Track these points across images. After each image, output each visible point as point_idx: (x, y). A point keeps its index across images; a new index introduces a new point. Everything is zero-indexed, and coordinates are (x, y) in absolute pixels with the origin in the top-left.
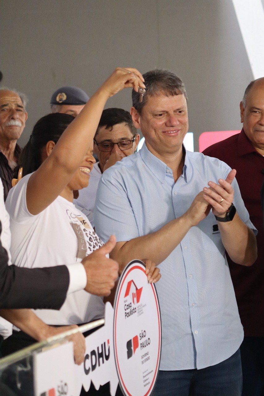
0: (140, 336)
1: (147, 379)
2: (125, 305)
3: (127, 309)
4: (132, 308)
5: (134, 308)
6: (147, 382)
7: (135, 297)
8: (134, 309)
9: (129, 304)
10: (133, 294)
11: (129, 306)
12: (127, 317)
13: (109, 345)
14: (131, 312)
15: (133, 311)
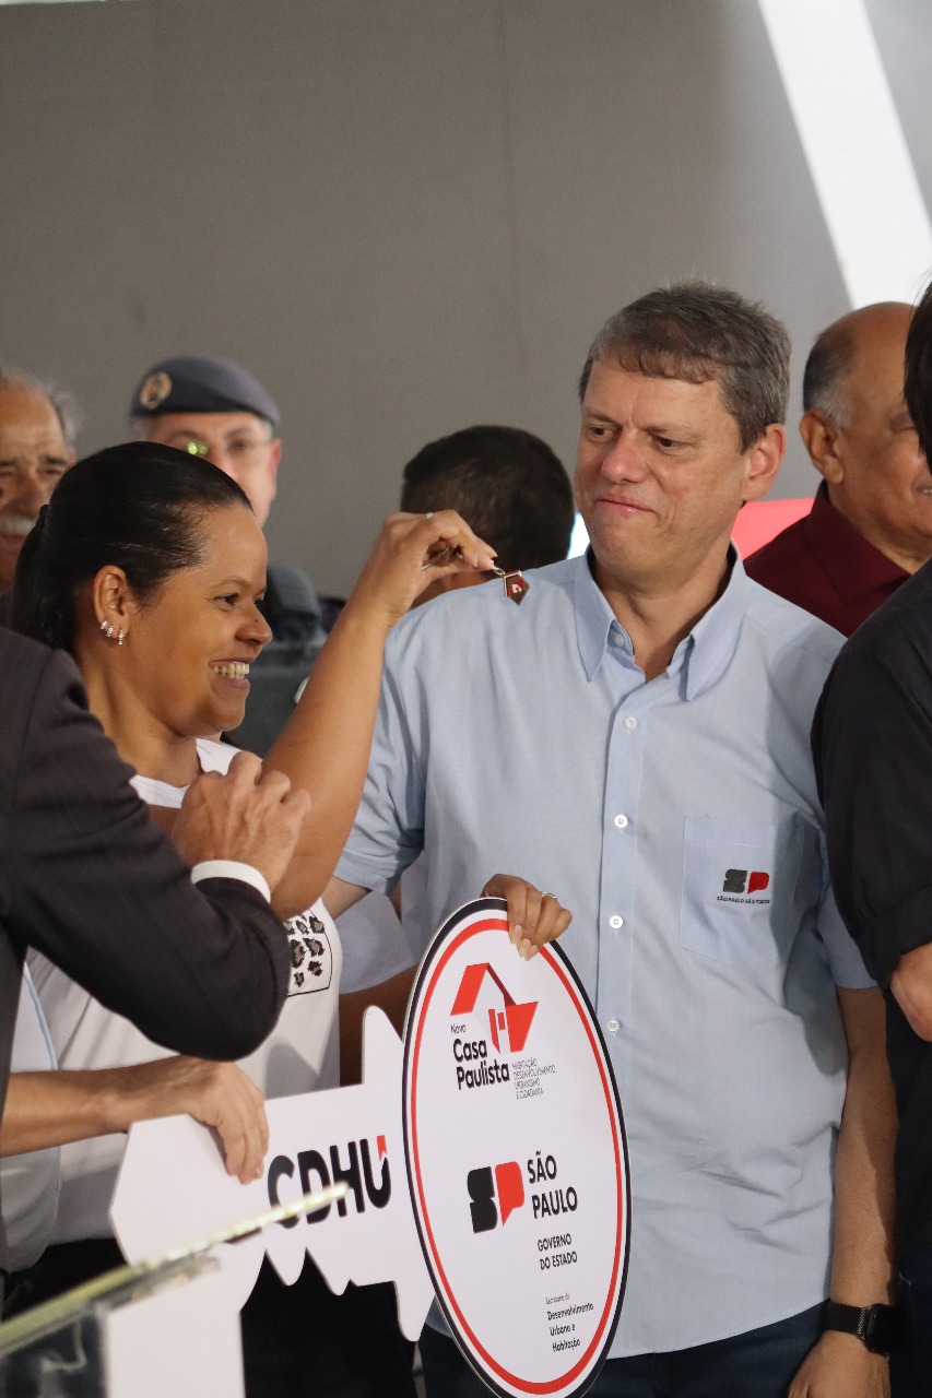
0: (531, 1171)
1: (567, 1329)
2: (458, 1042)
3: (469, 1058)
4: (490, 1063)
5: (500, 1064)
6: (567, 1337)
7: (502, 1027)
8: (496, 1067)
9: (474, 1044)
10: (492, 1012)
11: (476, 1050)
12: (464, 1084)
13: (384, 1155)
14: (483, 1072)
15: (494, 1072)
